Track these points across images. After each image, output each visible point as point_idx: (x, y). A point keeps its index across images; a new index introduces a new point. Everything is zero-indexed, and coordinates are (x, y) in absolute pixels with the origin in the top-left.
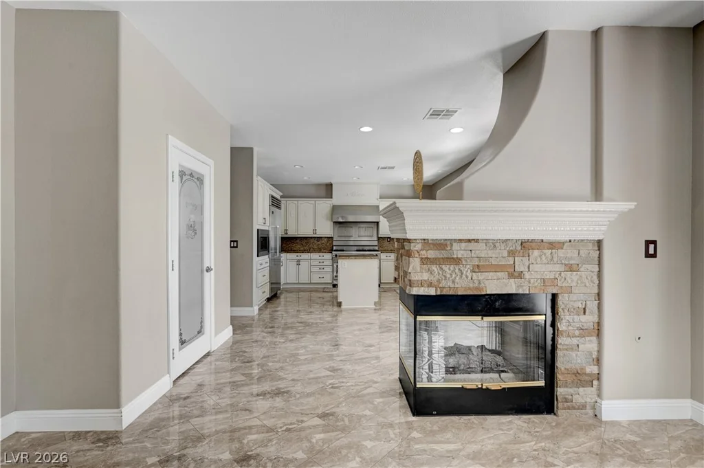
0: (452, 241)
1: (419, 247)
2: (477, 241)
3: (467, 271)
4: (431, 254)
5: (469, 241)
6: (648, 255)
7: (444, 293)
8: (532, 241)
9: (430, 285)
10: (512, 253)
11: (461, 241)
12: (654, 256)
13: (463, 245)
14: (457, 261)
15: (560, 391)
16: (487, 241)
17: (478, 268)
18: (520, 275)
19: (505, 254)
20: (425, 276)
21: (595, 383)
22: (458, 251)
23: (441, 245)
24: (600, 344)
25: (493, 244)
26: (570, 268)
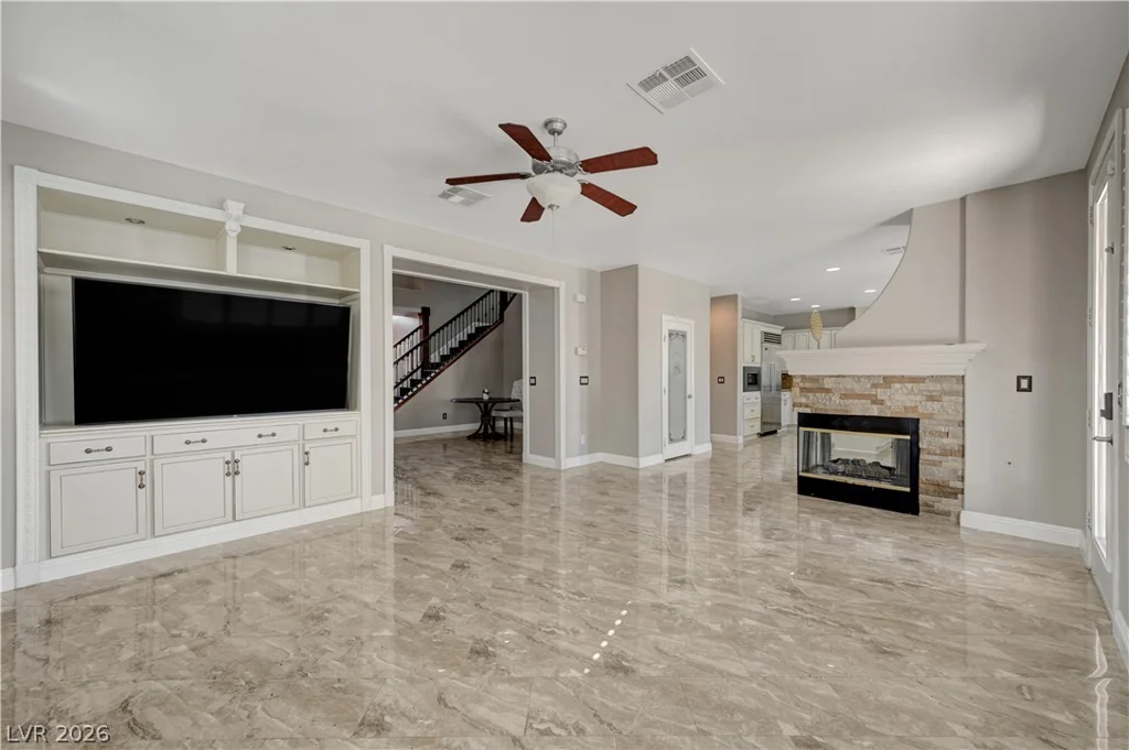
0: (824, 377)
1: (798, 380)
2: (844, 376)
3: (836, 398)
4: (807, 385)
5: (838, 376)
6: (1019, 389)
7: (818, 412)
8: (894, 377)
9: (807, 406)
10: (874, 386)
11: (830, 376)
12: (1029, 389)
13: (833, 379)
14: (828, 391)
15: (922, 498)
16: (853, 377)
17: (844, 396)
18: (882, 402)
19: (869, 386)
20: (804, 400)
21: (959, 496)
22: (828, 384)
23: (815, 379)
24: (963, 463)
25: (857, 378)
26: (931, 398)
